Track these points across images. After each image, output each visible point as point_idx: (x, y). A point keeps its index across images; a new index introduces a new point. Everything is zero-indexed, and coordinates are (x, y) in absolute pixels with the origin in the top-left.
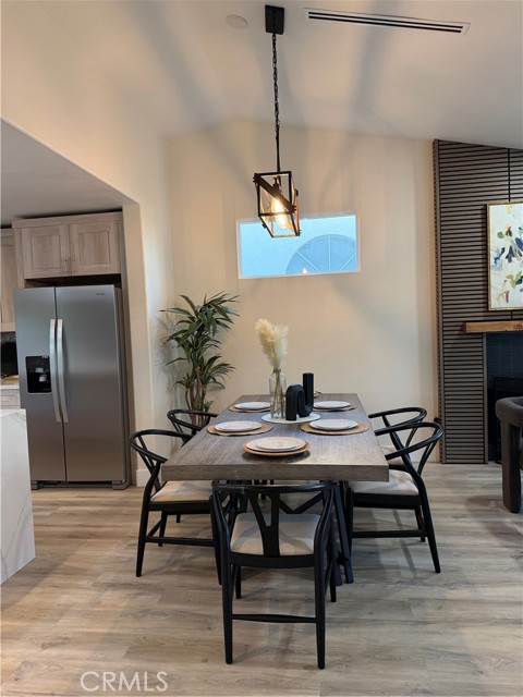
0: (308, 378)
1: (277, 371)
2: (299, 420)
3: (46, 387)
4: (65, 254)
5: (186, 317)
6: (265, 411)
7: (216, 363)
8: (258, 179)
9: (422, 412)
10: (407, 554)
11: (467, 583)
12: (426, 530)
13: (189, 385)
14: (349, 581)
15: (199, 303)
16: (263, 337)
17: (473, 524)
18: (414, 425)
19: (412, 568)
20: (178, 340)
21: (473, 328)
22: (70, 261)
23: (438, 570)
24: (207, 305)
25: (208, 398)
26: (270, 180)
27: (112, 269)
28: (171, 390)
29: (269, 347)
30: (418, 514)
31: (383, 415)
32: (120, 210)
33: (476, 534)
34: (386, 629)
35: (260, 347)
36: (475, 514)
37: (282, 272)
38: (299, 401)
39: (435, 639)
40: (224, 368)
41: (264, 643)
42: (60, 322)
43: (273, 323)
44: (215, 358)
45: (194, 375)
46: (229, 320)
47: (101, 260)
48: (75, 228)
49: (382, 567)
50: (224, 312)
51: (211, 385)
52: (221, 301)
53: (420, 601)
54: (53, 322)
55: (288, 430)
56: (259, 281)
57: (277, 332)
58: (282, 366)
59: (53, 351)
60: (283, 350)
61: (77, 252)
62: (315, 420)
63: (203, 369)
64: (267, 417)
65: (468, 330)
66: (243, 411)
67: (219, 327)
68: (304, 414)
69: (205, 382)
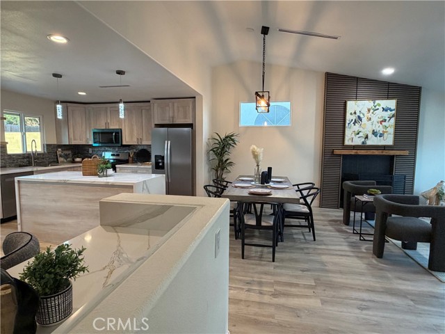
0: (270, 169)
1: (258, 166)
2: (266, 185)
3: (163, 167)
4: (171, 115)
5: (217, 142)
6: (252, 181)
7: (228, 162)
8: (257, 93)
9: (313, 184)
10: (303, 235)
11: (325, 244)
12: (311, 226)
13: (217, 171)
14: (282, 241)
15: (223, 137)
16: (253, 152)
17: (330, 228)
18: (310, 189)
19: (305, 239)
20: (214, 151)
21: (337, 152)
22: (173, 118)
23: (315, 240)
24: (226, 137)
25: (224, 176)
26: (261, 94)
27: (190, 121)
28: (209, 172)
29: (256, 156)
30: (309, 221)
31: (298, 185)
32: (195, 98)
33: (330, 231)
34: (295, 254)
35: (252, 156)
36: (331, 225)
37: (253, 124)
38: (266, 177)
39: (312, 258)
40: (231, 164)
41: (253, 255)
42: (169, 142)
43: (257, 147)
44: (227, 160)
45: (219, 166)
46: (235, 144)
47: (185, 117)
48: (176, 105)
49: (294, 238)
50: (233, 140)
51: (225, 170)
52: (232, 136)
53: (307, 248)
54: (166, 142)
55: (262, 187)
56: (247, 128)
57: (259, 150)
58: (260, 163)
59: (166, 153)
60: (261, 158)
61: (176, 114)
62: (271, 184)
63: (223, 164)
64: (253, 183)
65: (335, 153)
66: (243, 180)
67: (231, 147)
68: (268, 183)
69: (223, 169)
